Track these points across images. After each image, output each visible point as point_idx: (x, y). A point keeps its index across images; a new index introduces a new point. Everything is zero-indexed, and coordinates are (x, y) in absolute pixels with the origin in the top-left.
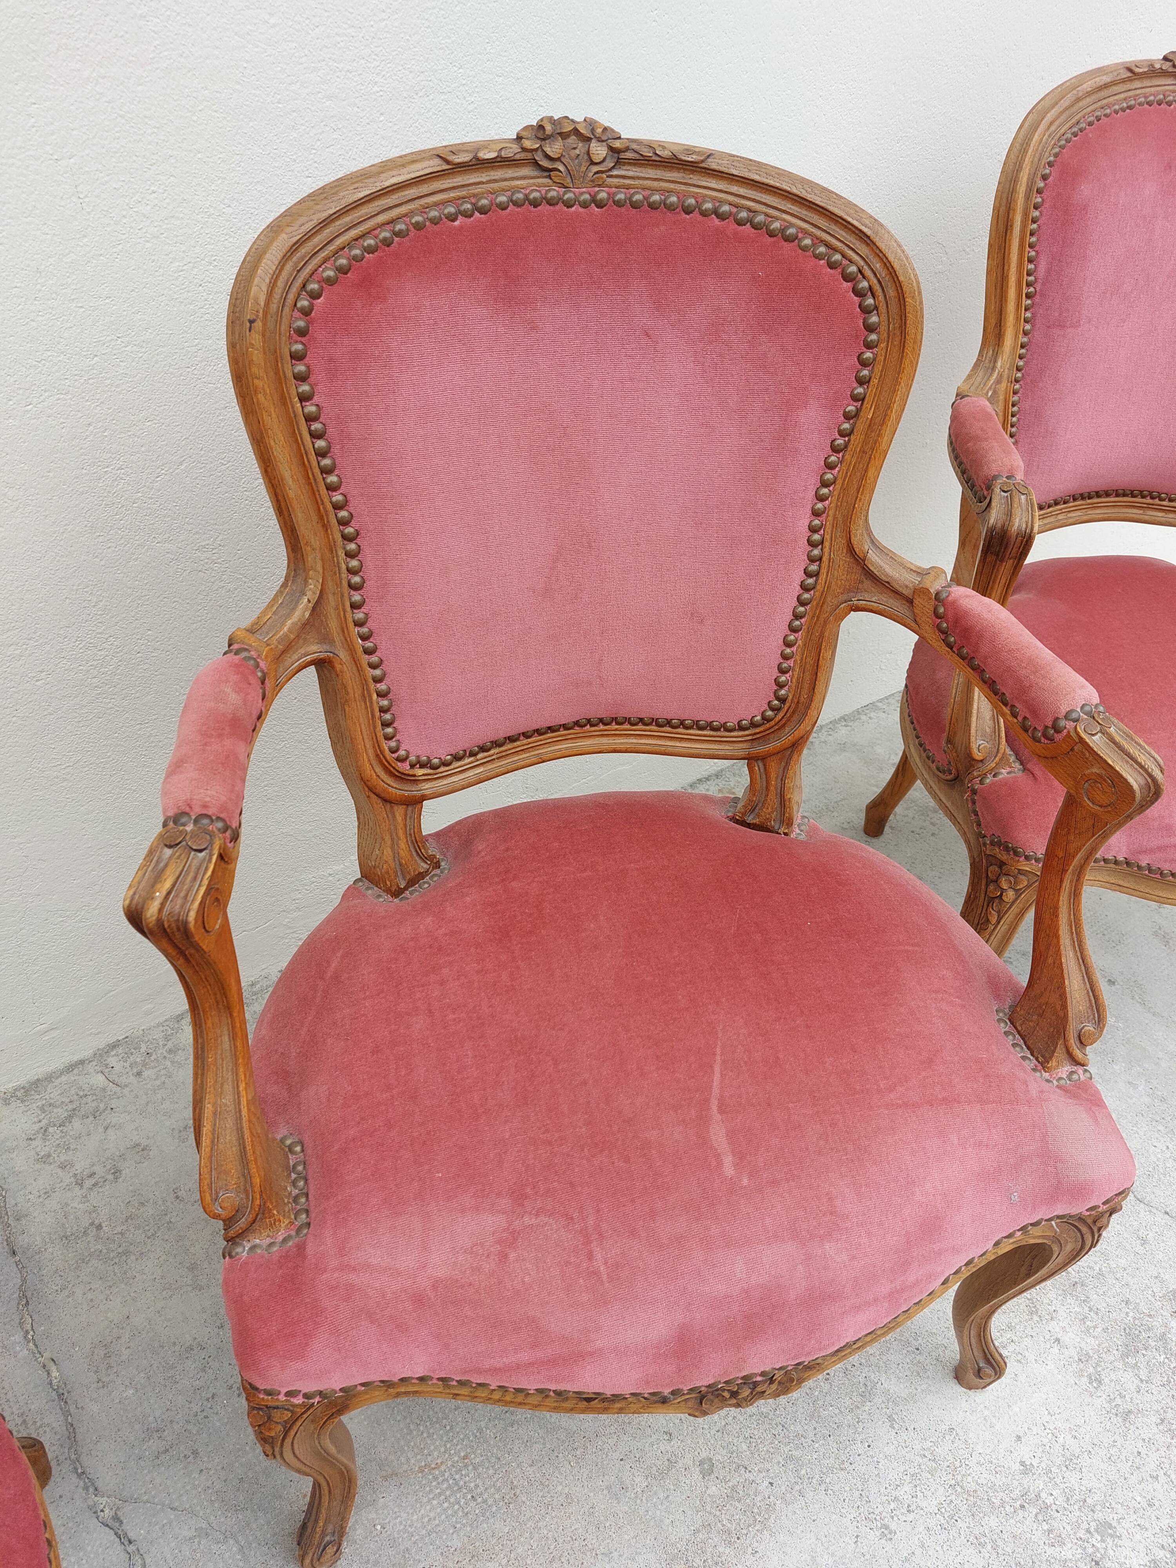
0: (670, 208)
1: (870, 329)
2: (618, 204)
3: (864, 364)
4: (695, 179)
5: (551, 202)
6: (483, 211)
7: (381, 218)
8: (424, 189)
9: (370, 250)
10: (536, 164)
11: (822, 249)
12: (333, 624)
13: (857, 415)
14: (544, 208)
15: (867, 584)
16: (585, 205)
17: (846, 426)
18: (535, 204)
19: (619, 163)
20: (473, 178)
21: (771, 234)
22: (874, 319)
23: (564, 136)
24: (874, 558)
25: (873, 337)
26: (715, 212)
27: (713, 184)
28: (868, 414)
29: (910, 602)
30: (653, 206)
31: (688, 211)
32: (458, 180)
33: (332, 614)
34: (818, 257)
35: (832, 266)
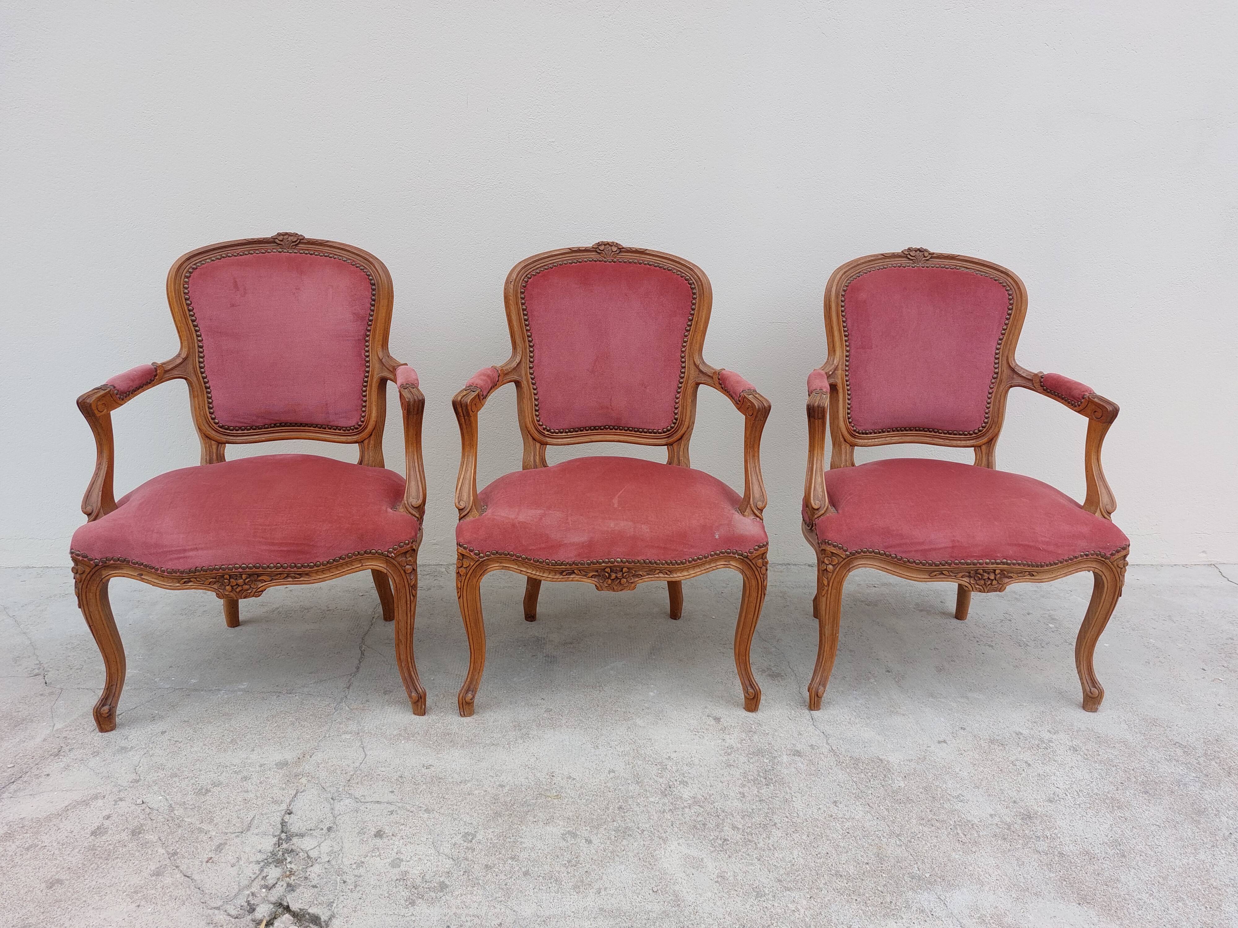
0: (635, 263)
1: (694, 294)
2: (620, 262)
3: (693, 304)
4: (643, 256)
5: (600, 261)
6: (580, 262)
7: (551, 262)
8: (564, 256)
9: (546, 269)
10: (596, 251)
11: (679, 273)
12: (523, 373)
13: (692, 320)
14: (598, 262)
15: (701, 375)
16: (610, 262)
17: (689, 323)
18: (595, 261)
19: (620, 252)
20: (578, 254)
21: (664, 269)
22: (694, 291)
23: (605, 245)
24: (701, 367)
25: (695, 296)
26: (648, 264)
27: (648, 257)
28: (695, 319)
29: (712, 378)
30: (630, 263)
31: (640, 264)
32: (574, 254)
33: (523, 369)
34: (678, 275)
35: (682, 277)
